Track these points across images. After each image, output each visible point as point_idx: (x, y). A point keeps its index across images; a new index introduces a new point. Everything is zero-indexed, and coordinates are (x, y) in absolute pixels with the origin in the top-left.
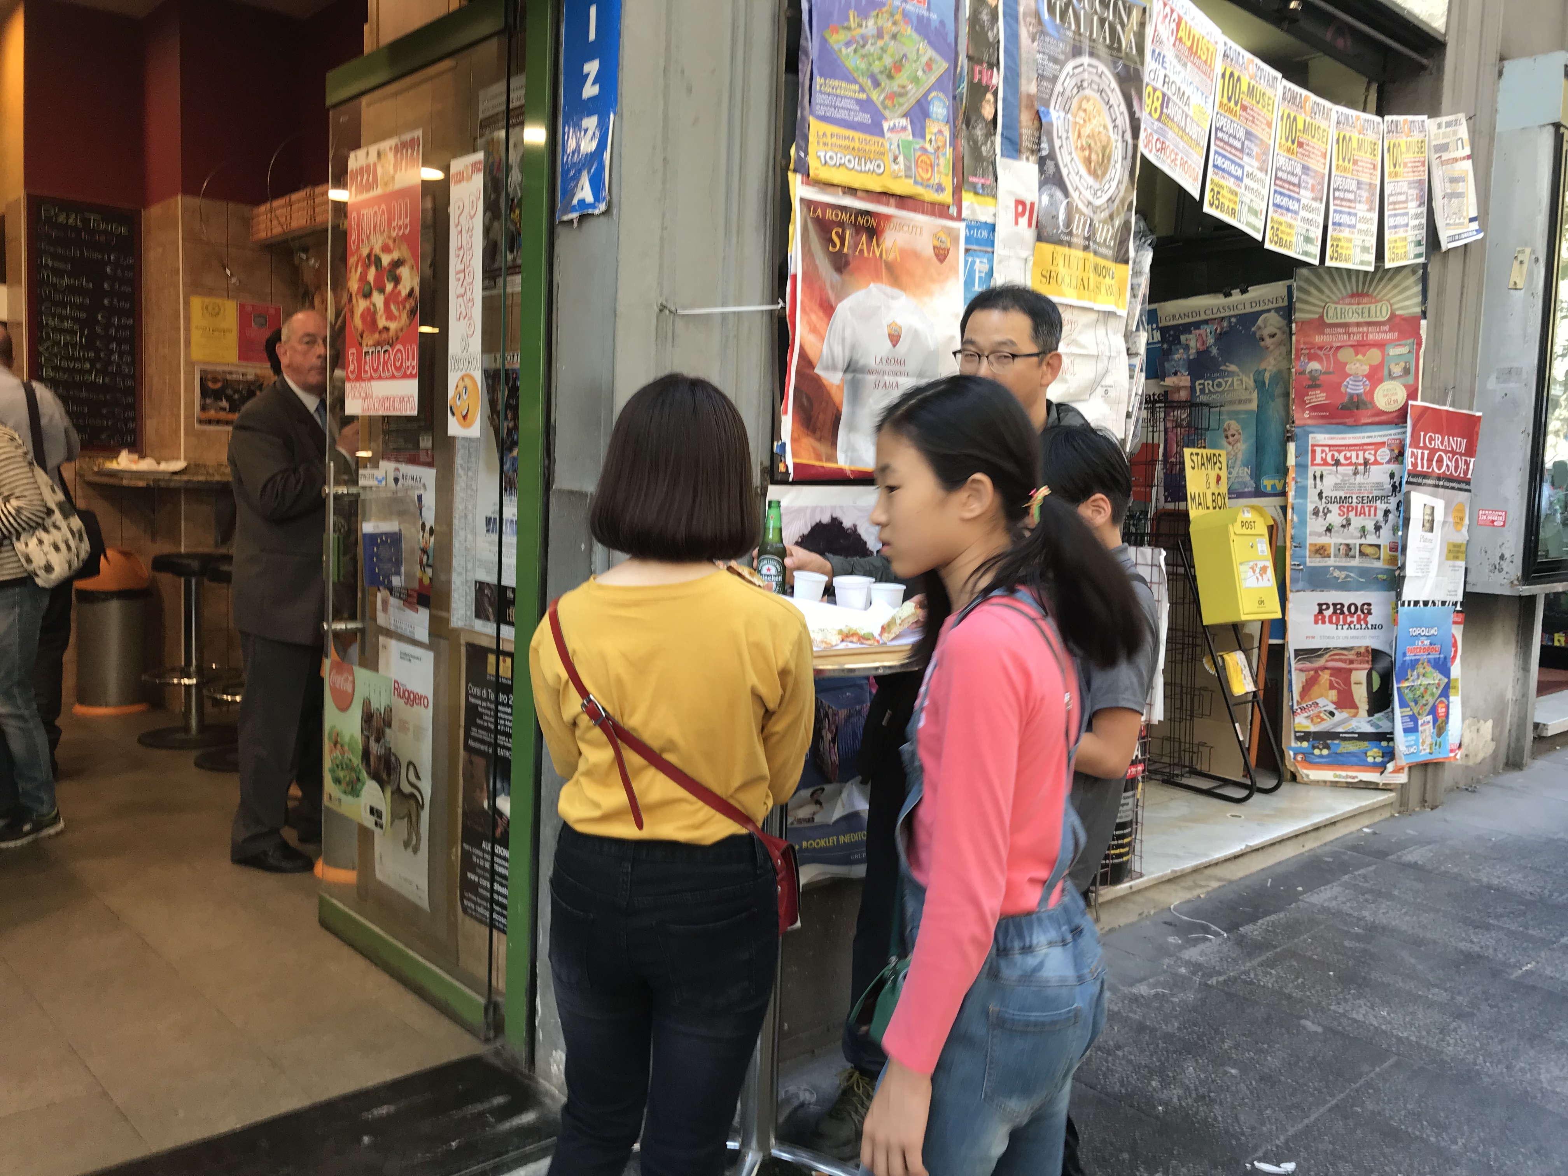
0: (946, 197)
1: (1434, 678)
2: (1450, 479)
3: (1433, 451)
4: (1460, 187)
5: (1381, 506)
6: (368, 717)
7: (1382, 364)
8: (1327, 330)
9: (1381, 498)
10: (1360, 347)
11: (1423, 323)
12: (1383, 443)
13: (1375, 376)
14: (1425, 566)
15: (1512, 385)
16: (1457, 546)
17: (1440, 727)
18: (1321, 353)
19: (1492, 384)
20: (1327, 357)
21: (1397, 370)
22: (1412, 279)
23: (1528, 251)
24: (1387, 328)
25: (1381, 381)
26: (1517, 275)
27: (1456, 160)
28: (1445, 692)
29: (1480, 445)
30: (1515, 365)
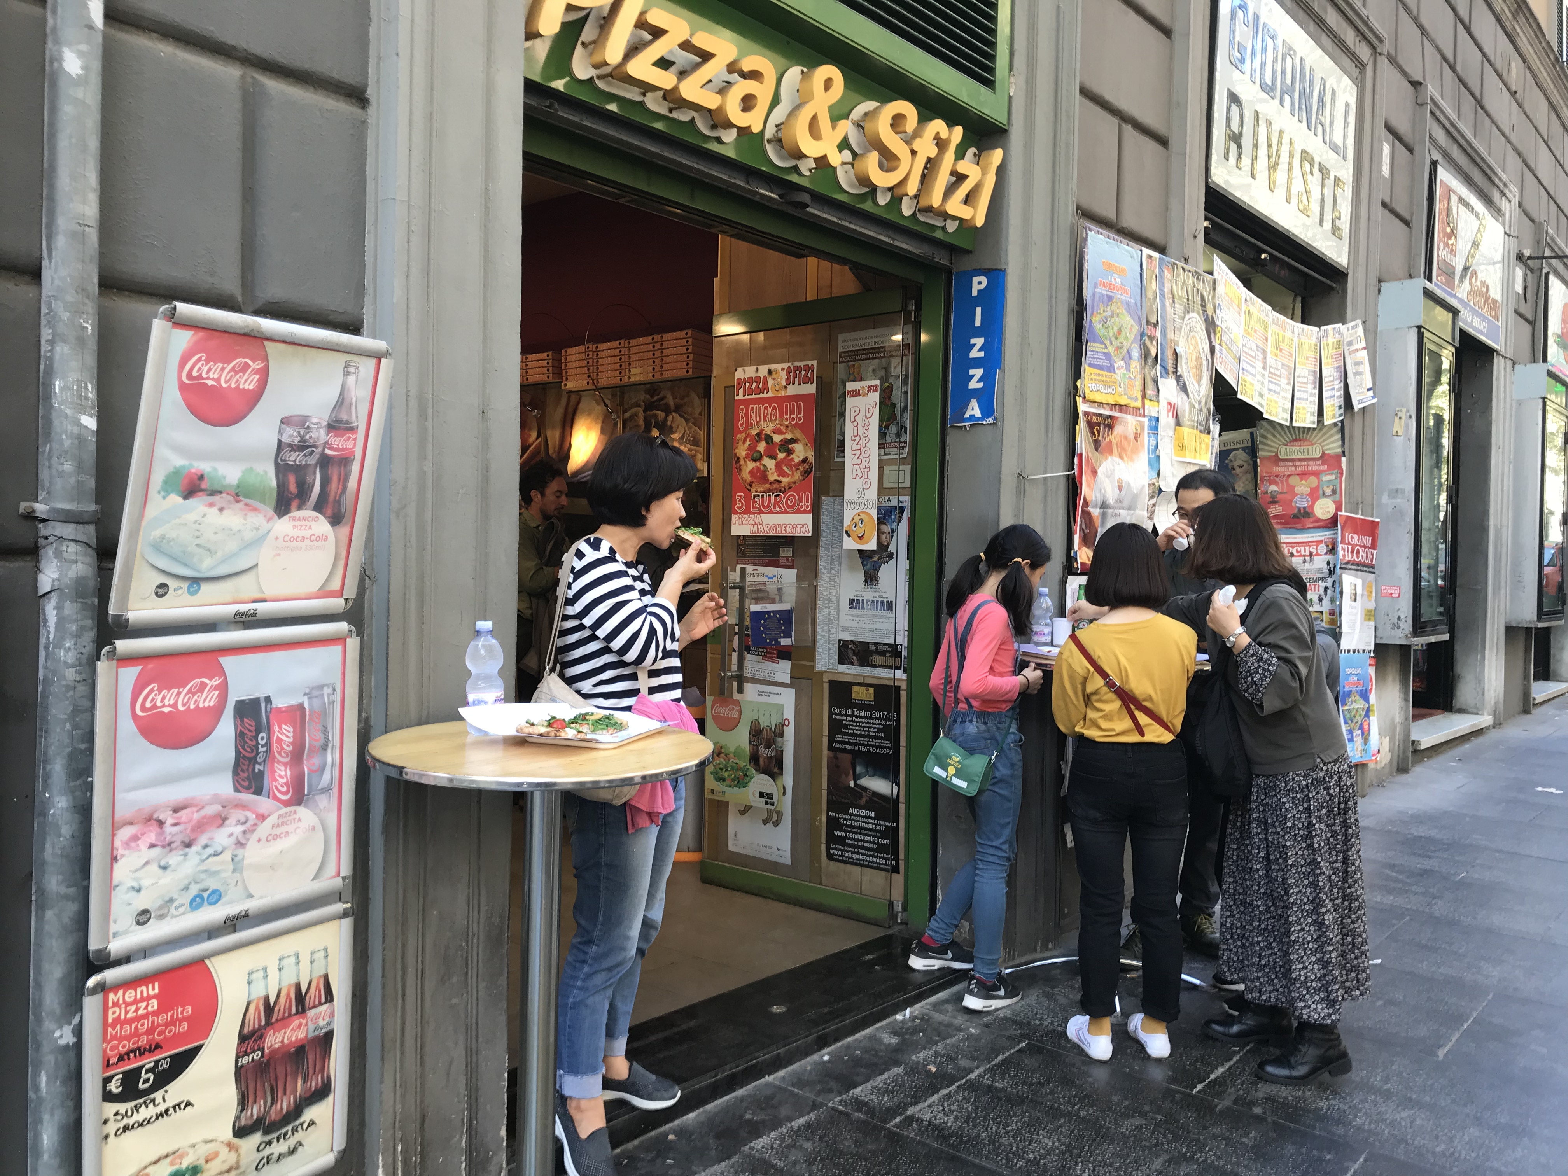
0: (1139, 404)
1: (1360, 704)
2: (1364, 565)
3: (1354, 546)
4: (1361, 368)
5: (1322, 585)
6: (756, 733)
7: (1318, 487)
8: (1281, 464)
9: (1322, 579)
10: (1304, 475)
11: (1344, 459)
12: (1321, 542)
13: (1315, 494)
14: (1352, 626)
15: (1399, 500)
16: (1370, 611)
17: (1366, 739)
18: (1277, 479)
19: (1385, 499)
20: (1282, 482)
21: (1328, 491)
22: (1335, 430)
23: (1404, 410)
24: (1320, 462)
25: (1318, 498)
26: (1398, 426)
27: (1357, 350)
28: (1367, 715)
29: (1380, 542)
30: (1400, 487)
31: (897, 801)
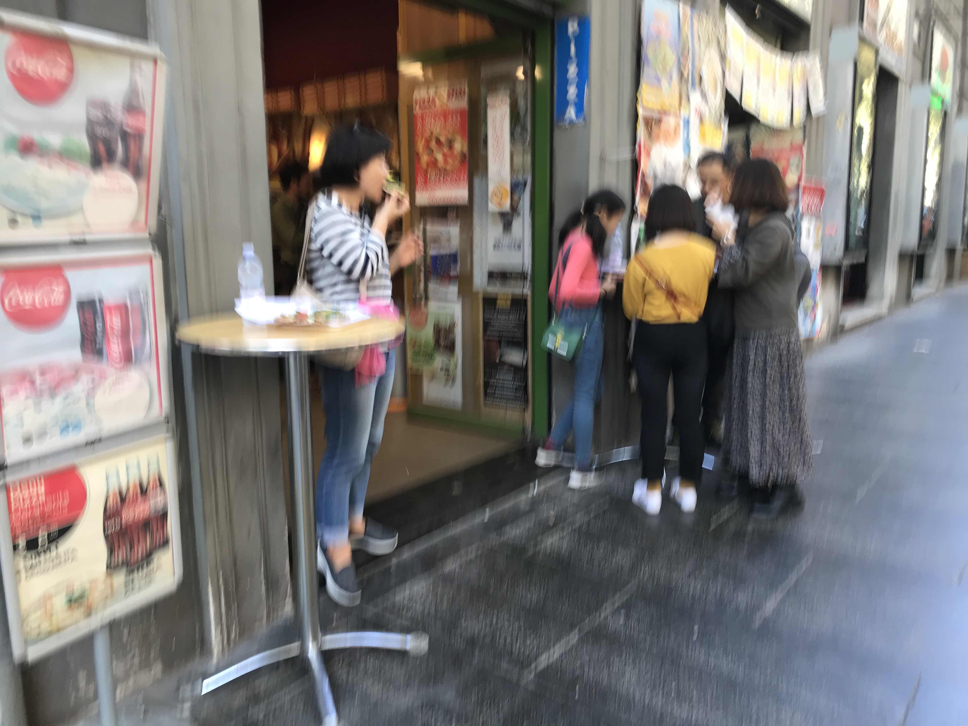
0: (677, 109)
3: (808, 204)
6: (437, 330)
7: (787, 166)
8: (765, 152)
10: (778, 159)
11: (804, 146)
15: (838, 174)
21: (794, 169)
24: (789, 150)
26: (839, 126)
31: (526, 369)
